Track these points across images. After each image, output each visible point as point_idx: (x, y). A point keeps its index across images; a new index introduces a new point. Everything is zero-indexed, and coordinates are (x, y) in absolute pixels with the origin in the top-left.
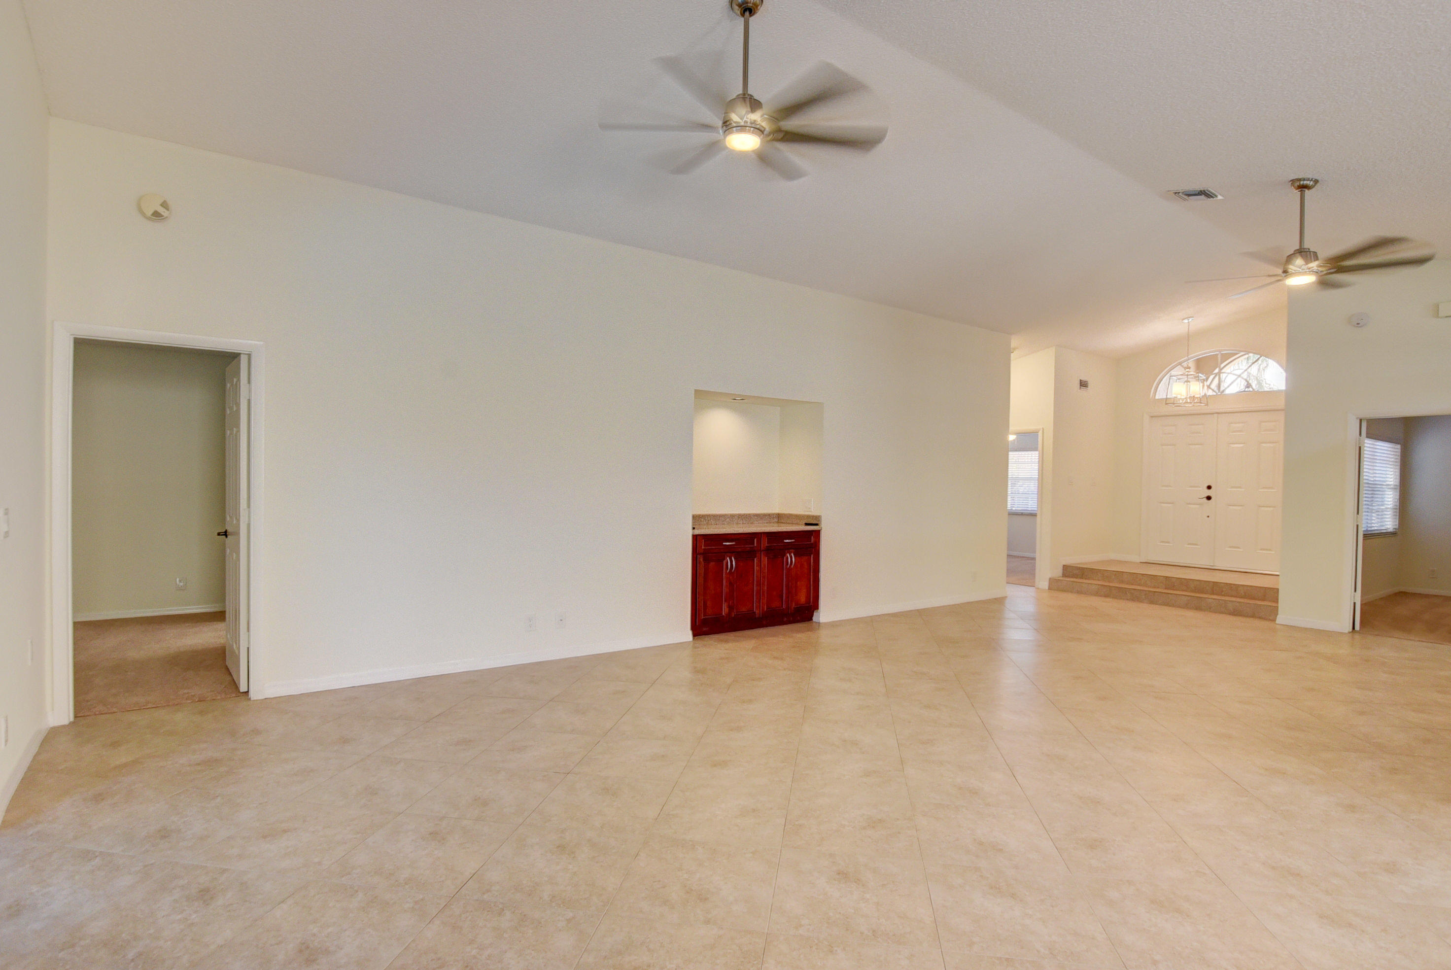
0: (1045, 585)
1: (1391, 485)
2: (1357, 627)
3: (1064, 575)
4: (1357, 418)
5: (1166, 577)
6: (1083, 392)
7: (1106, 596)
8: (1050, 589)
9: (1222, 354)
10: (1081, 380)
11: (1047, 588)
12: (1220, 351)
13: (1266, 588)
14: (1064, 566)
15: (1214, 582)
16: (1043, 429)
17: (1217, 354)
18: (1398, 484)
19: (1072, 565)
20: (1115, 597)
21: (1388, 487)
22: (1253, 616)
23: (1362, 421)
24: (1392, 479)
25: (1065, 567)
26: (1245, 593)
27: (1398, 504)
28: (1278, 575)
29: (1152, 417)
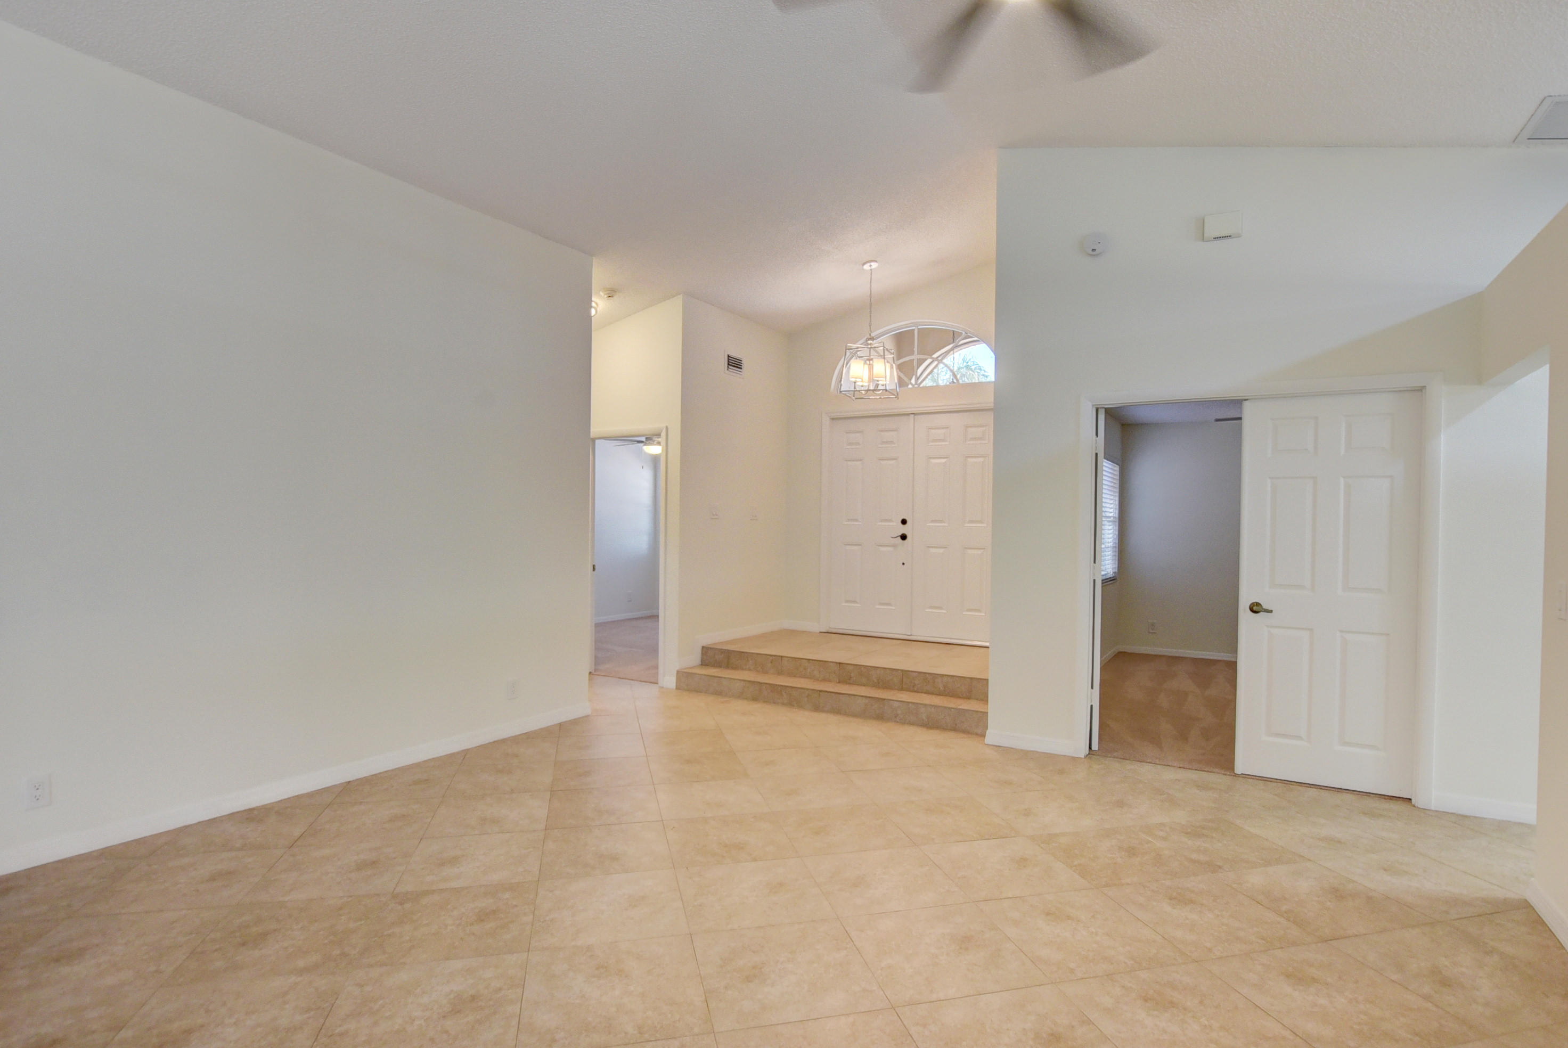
0: (669, 680)
1: (1110, 517)
2: (1095, 746)
3: (704, 663)
4: (1093, 405)
5: (840, 663)
6: (733, 374)
7: (755, 699)
8: (678, 688)
9: (918, 329)
10: (729, 356)
11: (675, 688)
12: (915, 324)
13: (971, 679)
14: (703, 647)
15: (902, 671)
16: (667, 428)
17: (914, 329)
18: (1117, 516)
19: (712, 647)
20: (766, 701)
21: (1108, 520)
22: (955, 729)
23: (1099, 410)
24: (1112, 510)
25: (705, 650)
26: (945, 687)
27: (1117, 542)
28: (988, 647)
29: (833, 419)
